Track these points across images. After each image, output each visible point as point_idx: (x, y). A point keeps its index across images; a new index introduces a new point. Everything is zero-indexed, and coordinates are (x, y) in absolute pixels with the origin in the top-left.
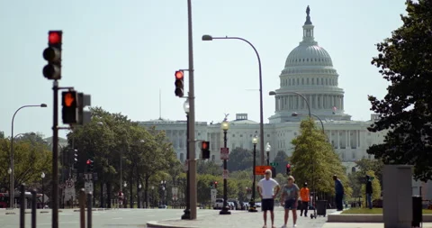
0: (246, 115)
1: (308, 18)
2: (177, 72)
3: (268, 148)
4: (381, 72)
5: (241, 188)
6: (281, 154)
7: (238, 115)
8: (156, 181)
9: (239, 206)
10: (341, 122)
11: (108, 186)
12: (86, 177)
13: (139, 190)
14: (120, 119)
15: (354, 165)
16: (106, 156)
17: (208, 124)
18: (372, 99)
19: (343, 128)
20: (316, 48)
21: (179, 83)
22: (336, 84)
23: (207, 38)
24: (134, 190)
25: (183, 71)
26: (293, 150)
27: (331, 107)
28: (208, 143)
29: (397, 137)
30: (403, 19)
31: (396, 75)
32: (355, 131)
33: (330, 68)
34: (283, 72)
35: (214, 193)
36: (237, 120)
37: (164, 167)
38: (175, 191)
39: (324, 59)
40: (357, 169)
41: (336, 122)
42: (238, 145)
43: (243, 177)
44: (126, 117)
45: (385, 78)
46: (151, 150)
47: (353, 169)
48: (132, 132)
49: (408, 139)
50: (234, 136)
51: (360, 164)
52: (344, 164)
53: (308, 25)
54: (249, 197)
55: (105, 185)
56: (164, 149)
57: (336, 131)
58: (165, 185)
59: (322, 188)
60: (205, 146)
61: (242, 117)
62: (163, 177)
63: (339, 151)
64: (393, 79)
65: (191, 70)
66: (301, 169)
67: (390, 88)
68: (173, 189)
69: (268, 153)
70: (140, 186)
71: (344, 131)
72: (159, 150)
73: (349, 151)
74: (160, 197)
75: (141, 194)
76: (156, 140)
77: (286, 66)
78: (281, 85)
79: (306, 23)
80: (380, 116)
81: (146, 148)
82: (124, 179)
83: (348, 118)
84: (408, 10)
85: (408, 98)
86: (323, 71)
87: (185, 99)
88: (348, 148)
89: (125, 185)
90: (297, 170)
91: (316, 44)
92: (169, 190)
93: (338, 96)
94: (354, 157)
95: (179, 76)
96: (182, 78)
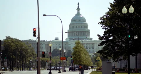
0: (58, 38)
1: (78, 6)
2: (34, 29)
3: (65, 51)
4: (101, 26)
5: (56, 62)
6: (70, 51)
7: (55, 38)
8: (28, 60)
9: (56, 69)
10: (89, 40)
11: (13, 62)
12: (5, 61)
13: (23, 63)
14: (16, 40)
15: (93, 54)
16: (12, 52)
17: (46, 41)
18: (99, 35)
19: (89, 42)
20: (81, 16)
21: (35, 32)
22: (88, 28)
23: (44, 15)
24: (21, 63)
25: (36, 28)
26: (73, 51)
27: (86, 36)
28: (44, 52)
29: (107, 48)
30: (109, 9)
31: (106, 27)
32: (94, 43)
33: (86, 23)
34: (70, 24)
35: (47, 64)
36: (55, 40)
37: (31, 56)
38: (34, 64)
39: (83, 20)
40: (94, 56)
41: (87, 40)
42: (55, 48)
43: (57, 58)
44: (18, 40)
45: (103, 28)
46: (27, 50)
47: (93, 56)
48: (20, 44)
49: (111, 48)
50: (54, 45)
51: (95, 54)
52: (90, 54)
53: (78, 9)
54: (59, 66)
55: (11, 62)
56: (31, 50)
57: (88, 43)
58: (31, 61)
59: (82, 64)
60: (43, 53)
61: (57, 39)
62: (31, 59)
63: (88, 50)
64: (105, 29)
65: (39, 28)
66: (76, 57)
67: (105, 32)
68: (34, 63)
69: (65, 53)
70: (23, 62)
71: (90, 43)
72: (29, 50)
73: (91, 50)
74: (30, 65)
75: (23, 65)
76: (28, 47)
77: (71, 22)
78: (70, 28)
79: (78, 8)
80: (102, 41)
81: (25, 49)
82: (18, 60)
83: (91, 39)
84: (111, 6)
85: (111, 35)
86: (83, 24)
87: (37, 38)
88: (91, 49)
89: (18, 62)
90: (74, 58)
91: (81, 15)
92: (32, 63)
93: (88, 32)
94: (93, 52)
95: (35, 30)
96: (36, 31)
